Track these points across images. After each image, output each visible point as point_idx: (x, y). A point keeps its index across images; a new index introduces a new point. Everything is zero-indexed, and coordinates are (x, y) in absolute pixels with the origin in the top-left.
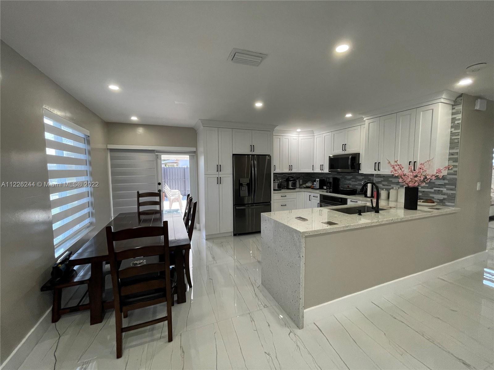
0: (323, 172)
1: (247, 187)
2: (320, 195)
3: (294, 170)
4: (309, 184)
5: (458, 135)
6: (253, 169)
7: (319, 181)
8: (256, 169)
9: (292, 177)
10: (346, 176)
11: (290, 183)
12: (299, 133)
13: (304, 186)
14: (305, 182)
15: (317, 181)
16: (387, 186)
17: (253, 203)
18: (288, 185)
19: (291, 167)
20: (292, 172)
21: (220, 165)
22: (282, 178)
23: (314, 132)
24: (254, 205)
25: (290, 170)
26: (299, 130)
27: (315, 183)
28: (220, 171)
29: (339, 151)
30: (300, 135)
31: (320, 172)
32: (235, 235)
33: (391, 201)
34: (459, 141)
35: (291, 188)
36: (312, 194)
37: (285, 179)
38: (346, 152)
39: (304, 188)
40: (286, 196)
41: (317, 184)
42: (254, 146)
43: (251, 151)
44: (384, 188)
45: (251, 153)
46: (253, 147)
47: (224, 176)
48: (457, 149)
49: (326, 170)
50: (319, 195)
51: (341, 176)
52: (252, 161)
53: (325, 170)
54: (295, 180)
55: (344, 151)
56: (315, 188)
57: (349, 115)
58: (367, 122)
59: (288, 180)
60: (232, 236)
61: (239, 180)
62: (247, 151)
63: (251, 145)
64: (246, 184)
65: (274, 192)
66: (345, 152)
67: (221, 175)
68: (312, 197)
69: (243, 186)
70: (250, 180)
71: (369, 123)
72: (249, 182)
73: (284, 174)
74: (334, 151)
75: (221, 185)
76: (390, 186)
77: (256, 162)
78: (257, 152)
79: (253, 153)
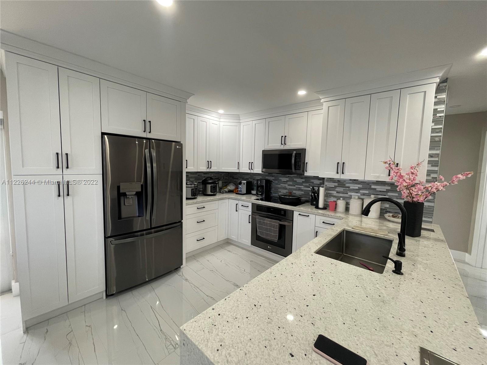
0: (252, 172)
1: (136, 199)
2: (253, 204)
3: (214, 169)
4: (231, 187)
5: (441, 132)
6: (148, 165)
7: (245, 184)
8: (155, 165)
9: (211, 179)
10: (280, 178)
11: (209, 187)
12: (221, 115)
13: (226, 190)
14: (226, 184)
15: (243, 184)
16: (343, 193)
17: (150, 227)
18: (205, 189)
19: (209, 164)
20: (211, 170)
21: (67, 154)
22: (196, 179)
23: (239, 117)
24: (153, 230)
25: (208, 168)
26: (221, 111)
27: (240, 186)
28: (67, 167)
29: (276, 145)
30: (222, 120)
31: (249, 171)
32: (109, 295)
33: (352, 215)
34: (440, 139)
35: (210, 193)
36: (240, 203)
37: (201, 181)
38: (287, 147)
39: (226, 192)
40: (204, 207)
41: (243, 188)
42: (150, 122)
43: (145, 131)
44: (341, 197)
45: (144, 135)
46: (148, 124)
47: (77, 178)
48: (437, 150)
49: (258, 169)
50: (251, 204)
51: (273, 178)
52: (147, 151)
53: (255, 170)
54: (215, 182)
55: (283, 145)
56: (240, 193)
57: (302, 93)
58: (325, 106)
59: (205, 183)
60: (102, 298)
61: (119, 188)
62: (136, 130)
63: (144, 121)
64: (135, 193)
65: (186, 203)
66: (285, 147)
67: (69, 175)
68: (240, 206)
69: (126, 197)
70: (142, 186)
71: (329, 107)
72: (140, 190)
73: (199, 174)
74: (269, 145)
75: (68, 200)
76: (347, 194)
77: (154, 154)
78: (156, 134)
79: (149, 136)
